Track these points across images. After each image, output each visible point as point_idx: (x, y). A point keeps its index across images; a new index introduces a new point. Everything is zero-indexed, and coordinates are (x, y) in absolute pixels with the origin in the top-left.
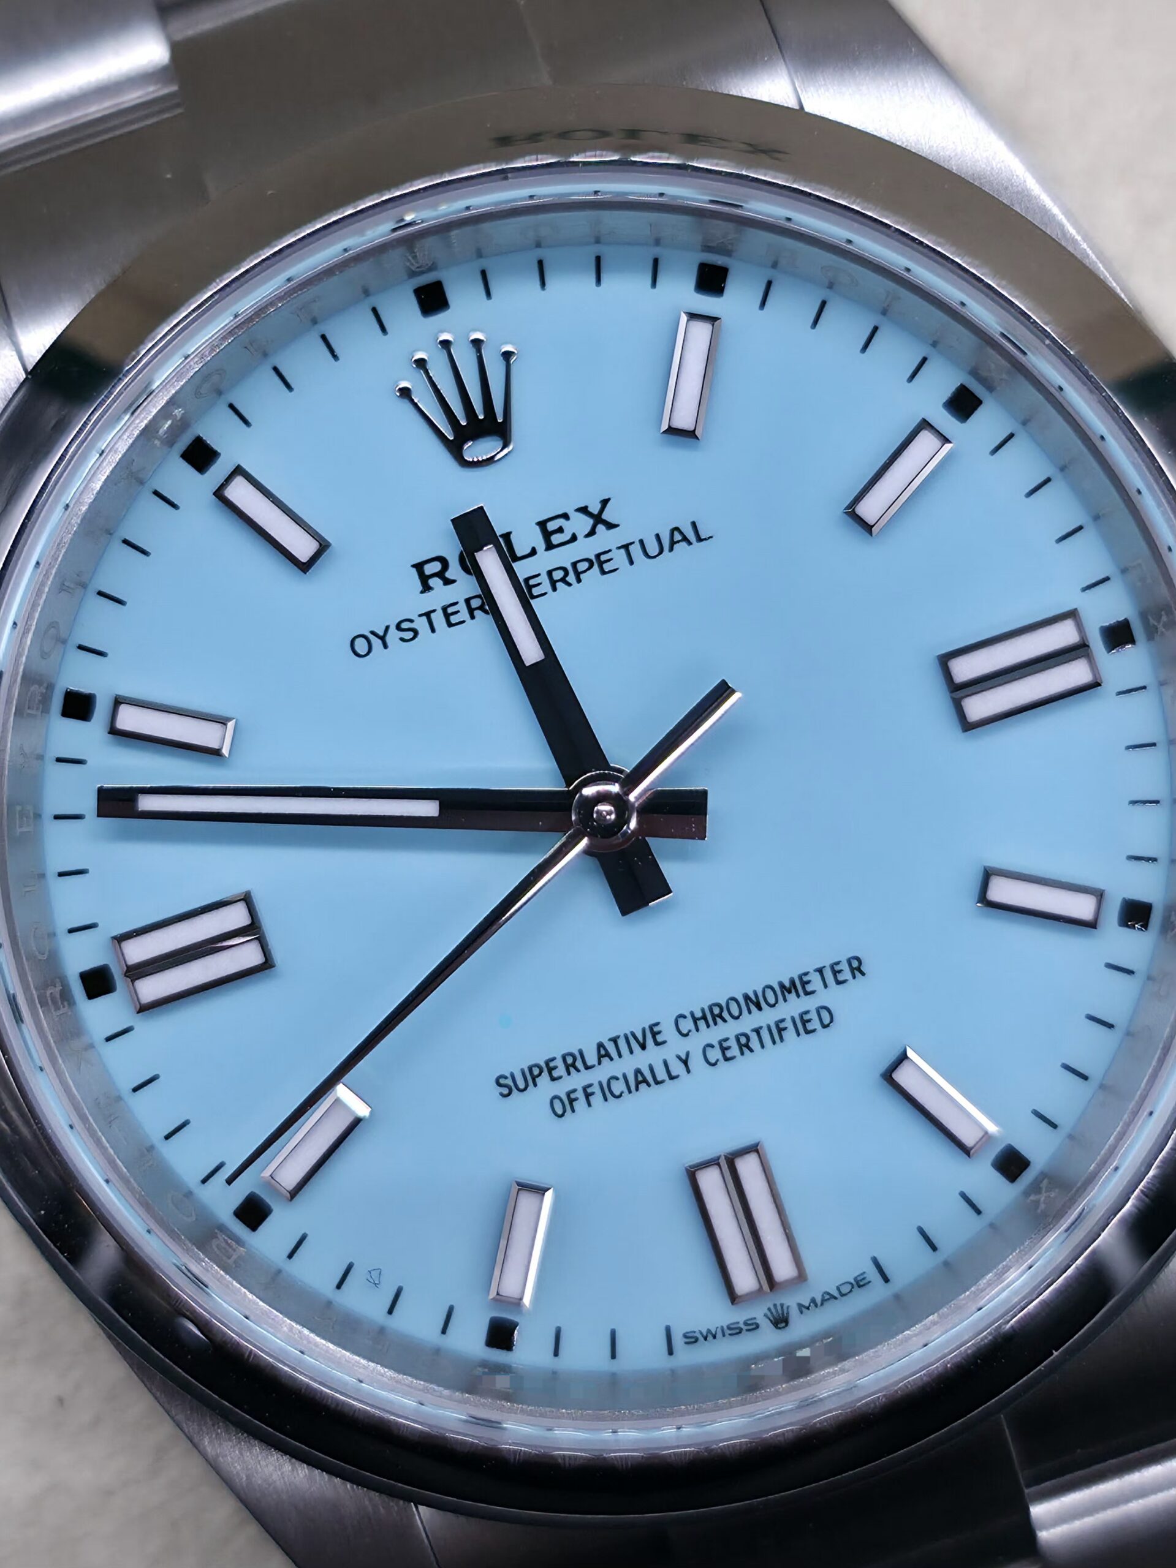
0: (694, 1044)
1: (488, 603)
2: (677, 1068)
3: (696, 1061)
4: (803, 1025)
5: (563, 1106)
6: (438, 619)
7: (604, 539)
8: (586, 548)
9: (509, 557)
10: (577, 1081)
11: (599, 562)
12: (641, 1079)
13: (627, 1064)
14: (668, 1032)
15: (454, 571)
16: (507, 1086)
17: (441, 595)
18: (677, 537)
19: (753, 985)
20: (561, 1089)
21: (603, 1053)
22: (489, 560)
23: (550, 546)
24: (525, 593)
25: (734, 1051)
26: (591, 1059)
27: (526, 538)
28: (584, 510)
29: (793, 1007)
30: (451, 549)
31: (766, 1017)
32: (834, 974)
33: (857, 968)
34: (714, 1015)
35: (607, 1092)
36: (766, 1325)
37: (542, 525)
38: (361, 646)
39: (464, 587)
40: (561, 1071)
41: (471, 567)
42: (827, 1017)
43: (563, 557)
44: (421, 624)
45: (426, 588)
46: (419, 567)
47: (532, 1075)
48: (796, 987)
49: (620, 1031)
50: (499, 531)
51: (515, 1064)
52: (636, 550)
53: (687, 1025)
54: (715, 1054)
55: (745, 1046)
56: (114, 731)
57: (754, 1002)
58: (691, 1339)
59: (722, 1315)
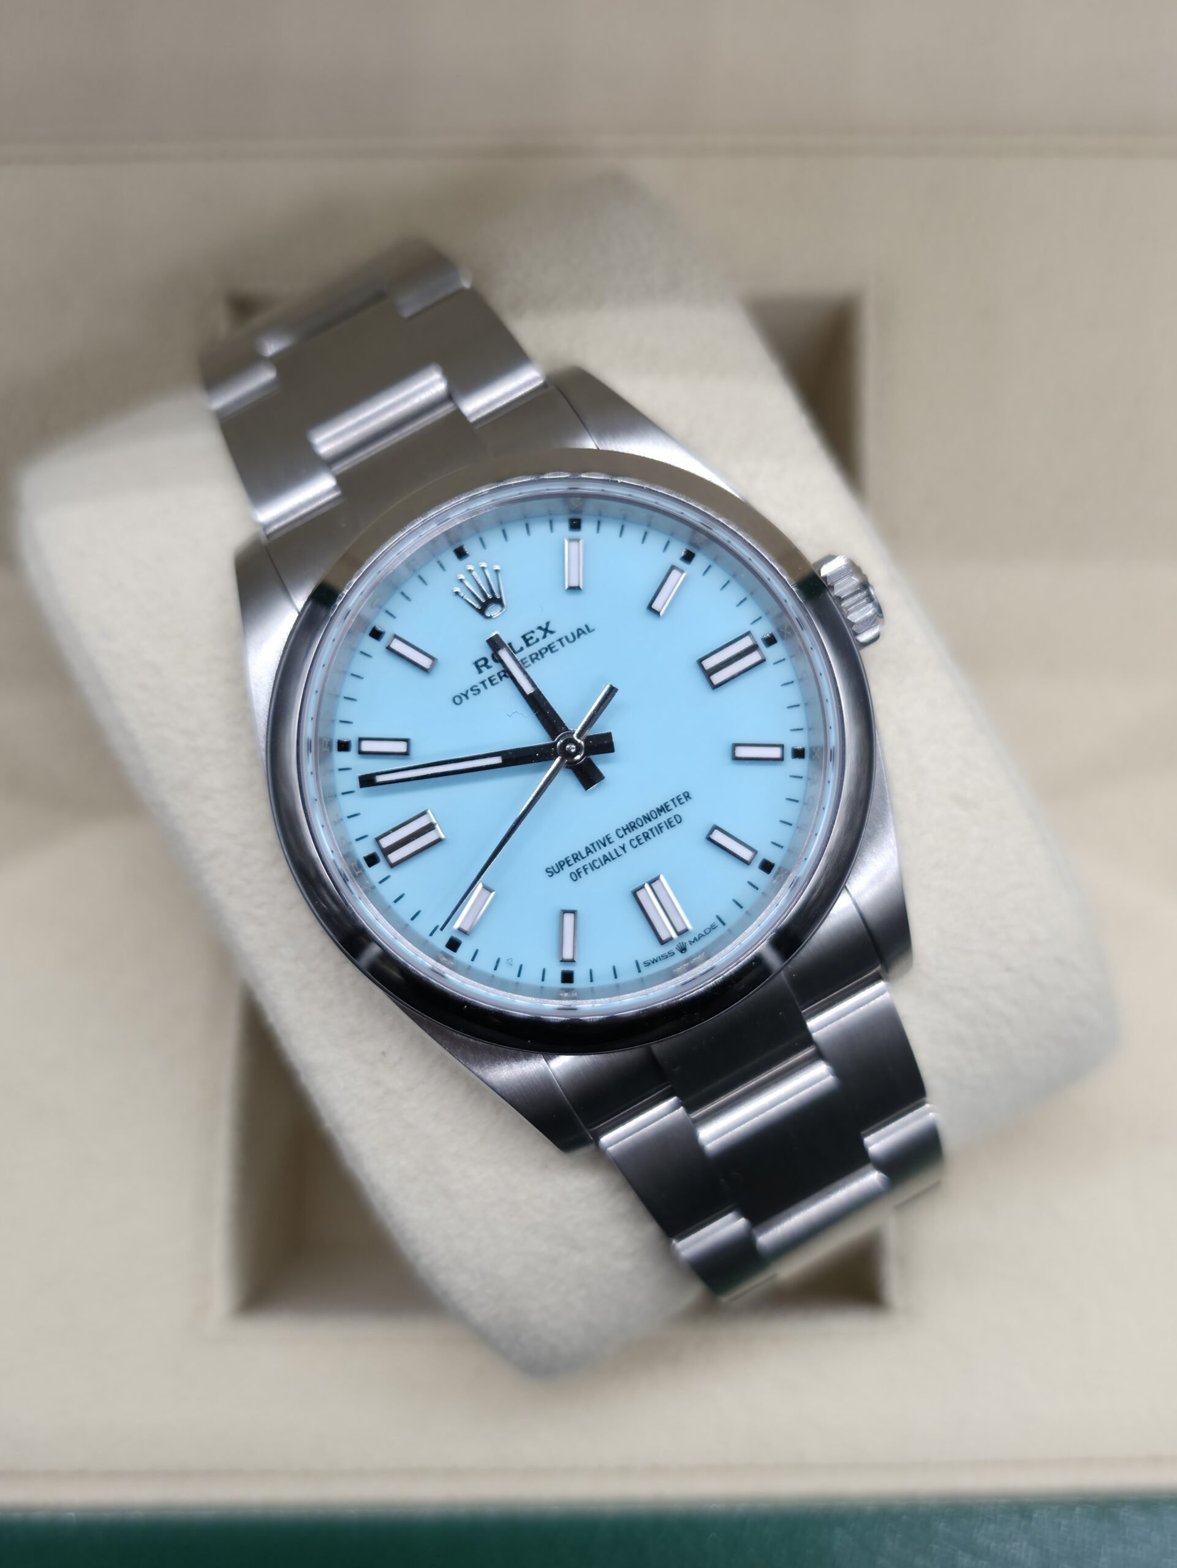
0: (626, 840)
1: (507, 673)
2: (620, 851)
3: (628, 847)
4: (669, 825)
5: (576, 876)
6: (488, 683)
7: (551, 638)
8: (544, 643)
9: (513, 652)
10: (579, 865)
11: (550, 648)
12: (606, 859)
13: (599, 854)
14: (614, 837)
15: (491, 662)
16: (551, 872)
17: (487, 673)
18: (580, 632)
19: (645, 811)
20: (573, 869)
21: (588, 851)
22: (504, 654)
23: (528, 645)
24: (521, 665)
25: (643, 840)
26: (584, 854)
27: (518, 643)
28: (540, 628)
29: (664, 817)
30: (487, 653)
31: (653, 824)
32: (678, 800)
33: (687, 796)
34: (632, 827)
35: (593, 866)
36: (678, 953)
37: (524, 637)
38: (457, 700)
39: (496, 668)
40: (572, 862)
41: (498, 660)
42: (679, 820)
43: (534, 649)
44: (481, 687)
45: (480, 672)
46: (476, 664)
47: (561, 865)
48: (664, 809)
49: (594, 841)
50: (506, 641)
51: (552, 862)
52: (564, 640)
53: (621, 833)
54: (635, 843)
55: (647, 837)
56: (361, 753)
57: (648, 818)
58: (647, 964)
59: (659, 951)
